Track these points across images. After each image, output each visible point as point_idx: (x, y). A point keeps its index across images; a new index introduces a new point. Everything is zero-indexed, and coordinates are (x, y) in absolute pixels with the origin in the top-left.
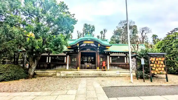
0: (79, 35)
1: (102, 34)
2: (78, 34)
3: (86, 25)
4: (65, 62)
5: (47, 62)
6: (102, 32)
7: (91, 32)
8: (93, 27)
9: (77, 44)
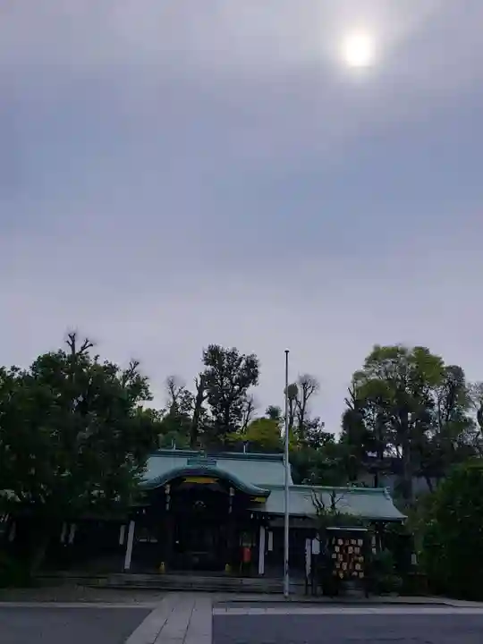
0: (179, 401)
1: (294, 401)
2: (174, 398)
3: (214, 355)
4: (121, 542)
5: (63, 539)
6: (291, 392)
7: (236, 387)
8: (252, 364)
9: (165, 485)
